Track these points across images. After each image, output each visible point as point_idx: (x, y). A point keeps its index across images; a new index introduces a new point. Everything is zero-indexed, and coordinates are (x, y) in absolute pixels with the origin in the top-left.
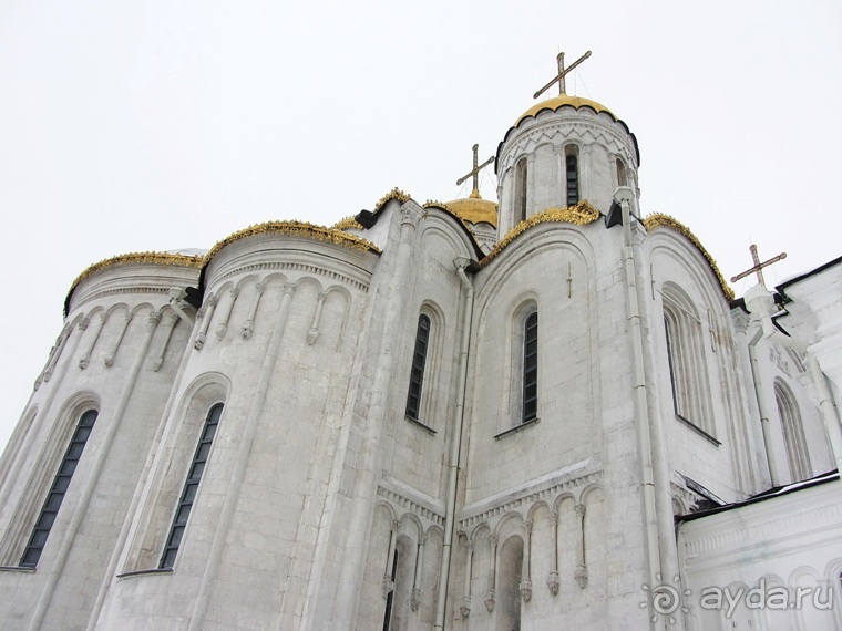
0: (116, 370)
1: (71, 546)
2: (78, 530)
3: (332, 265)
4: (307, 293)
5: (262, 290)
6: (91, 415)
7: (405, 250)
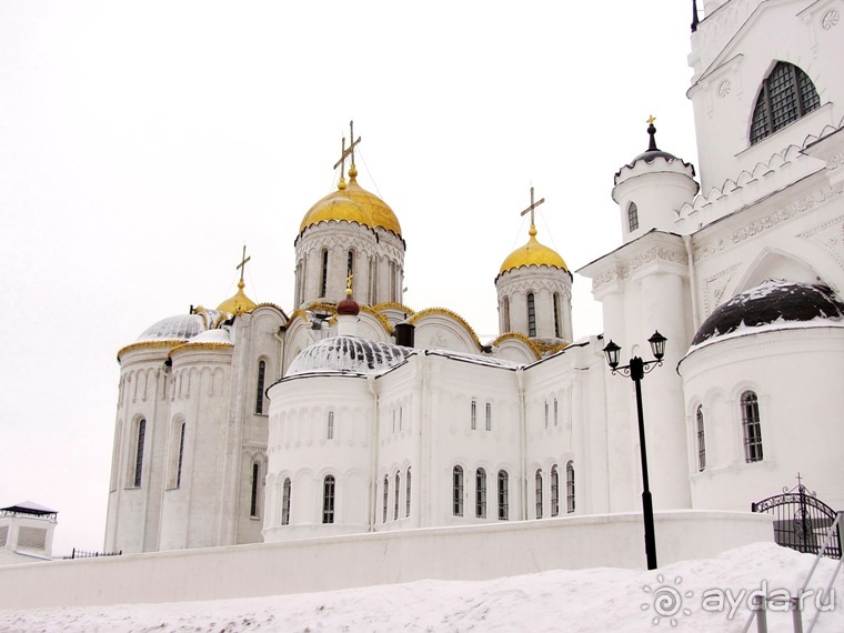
0: (147, 402)
1: (150, 477)
2: (151, 472)
3: (214, 358)
4: (206, 374)
5: (190, 375)
6: (143, 422)
7: (244, 341)
